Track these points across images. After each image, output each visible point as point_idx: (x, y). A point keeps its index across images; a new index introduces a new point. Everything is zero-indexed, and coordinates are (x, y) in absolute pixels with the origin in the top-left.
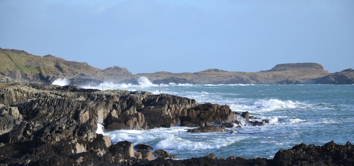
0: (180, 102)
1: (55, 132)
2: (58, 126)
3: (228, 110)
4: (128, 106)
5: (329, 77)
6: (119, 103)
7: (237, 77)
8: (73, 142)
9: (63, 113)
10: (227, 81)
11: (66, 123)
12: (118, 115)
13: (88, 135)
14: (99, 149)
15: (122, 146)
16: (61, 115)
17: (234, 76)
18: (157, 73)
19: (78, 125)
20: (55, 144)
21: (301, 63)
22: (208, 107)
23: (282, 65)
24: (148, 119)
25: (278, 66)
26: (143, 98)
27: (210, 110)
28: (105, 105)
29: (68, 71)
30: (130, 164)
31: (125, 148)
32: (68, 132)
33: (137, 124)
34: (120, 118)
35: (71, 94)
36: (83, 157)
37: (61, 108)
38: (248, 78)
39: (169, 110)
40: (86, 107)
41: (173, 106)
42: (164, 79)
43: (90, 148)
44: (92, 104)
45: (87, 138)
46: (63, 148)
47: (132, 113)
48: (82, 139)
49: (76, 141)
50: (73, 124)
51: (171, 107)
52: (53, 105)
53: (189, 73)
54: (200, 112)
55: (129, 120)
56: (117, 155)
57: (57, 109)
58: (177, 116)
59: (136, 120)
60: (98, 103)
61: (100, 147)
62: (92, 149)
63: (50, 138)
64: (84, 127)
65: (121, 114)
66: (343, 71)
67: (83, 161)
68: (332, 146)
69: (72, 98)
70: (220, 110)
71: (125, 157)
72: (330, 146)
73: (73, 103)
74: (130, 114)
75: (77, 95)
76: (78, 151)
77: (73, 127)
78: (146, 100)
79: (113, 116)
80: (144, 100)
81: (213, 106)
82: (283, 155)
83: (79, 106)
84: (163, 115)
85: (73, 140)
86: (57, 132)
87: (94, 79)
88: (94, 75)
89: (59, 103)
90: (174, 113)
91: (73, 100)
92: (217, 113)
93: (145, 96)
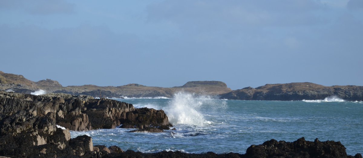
0: (119, 106)
1: (15, 123)
2: (19, 118)
3: (163, 114)
4: (73, 107)
5: (232, 93)
6: (65, 104)
7: (155, 91)
8: (35, 134)
9: (12, 112)
10: (146, 94)
11: (25, 116)
12: (64, 115)
13: (48, 128)
14: (60, 142)
15: (83, 141)
16: (10, 113)
17: (152, 90)
18: (85, 86)
19: (38, 118)
20: (16, 135)
21: (208, 81)
22: (145, 111)
23: (192, 82)
24: (91, 120)
25: (188, 83)
26: (85, 101)
27: (147, 114)
28: (52, 106)
29: (5, 82)
30: (100, 156)
31: (85, 142)
32: (28, 125)
33: (83, 123)
34: (66, 118)
35: (19, 95)
36: (46, 149)
37: (10, 107)
38: (164, 92)
39: (110, 113)
40: (34, 107)
41: (114, 109)
42: (91, 91)
43: (51, 141)
44: (40, 104)
45: (47, 131)
46: (24, 139)
47: (78, 114)
48: (42, 132)
49: (37, 133)
50: (33, 117)
51: (112, 110)
52: (2, 104)
53: (113, 86)
54: (138, 115)
55: (75, 120)
56: (78, 149)
57: (7, 107)
58: (116, 118)
59: (81, 121)
60: (45, 104)
61: (61, 140)
62: (53, 142)
63: (10, 129)
64: (44, 119)
65: (67, 114)
66: (244, 88)
67: (46, 153)
68: (303, 142)
69: (20, 98)
70: (156, 114)
71: (85, 151)
72: (302, 143)
73: (21, 103)
74: (75, 115)
75: (24, 96)
76: (39, 143)
77: (33, 119)
78: (88, 103)
79: (59, 116)
80: (86, 103)
81: (150, 111)
82: (257, 150)
83: (28, 106)
84: (105, 117)
85: (34, 132)
86: (17, 124)
87: (29, 89)
88: (29, 86)
89: (8, 102)
90: (115, 116)
91: (22, 100)
92: (153, 117)
93: (87, 100)
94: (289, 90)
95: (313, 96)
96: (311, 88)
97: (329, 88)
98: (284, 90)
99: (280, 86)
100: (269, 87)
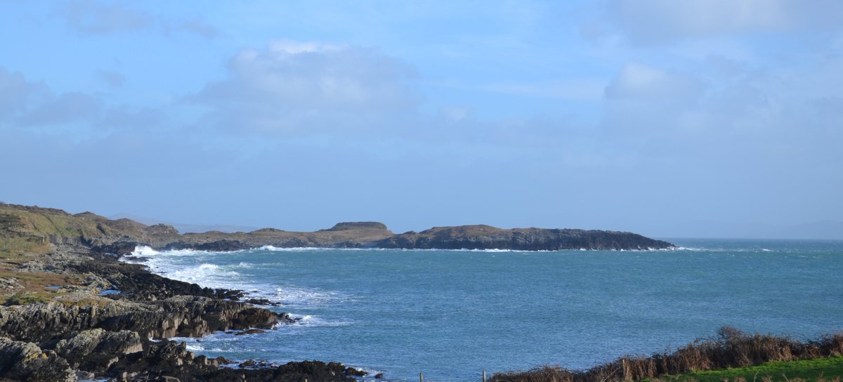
5: (392, 239)
7: (295, 238)
12: (188, 323)
18: (207, 233)
22: (253, 312)
23: (343, 223)
24: (209, 324)
25: (338, 225)
29: (110, 233)
34: (190, 325)
39: (224, 315)
44: (170, 315)
47: (198, 320)
54: (247, 316)
58: (230, 320)
59: (201, 327)
83: (162, 317)
84: (220, 320)
89: (148, 315)
90: (228, 317)
93: (206, 302)
94: (459, 235)
95: (487, 243)
96: (485, 233)
97: (507, 232)
98: (453, 235)
99: (449, 230)
100: (436, 231)
